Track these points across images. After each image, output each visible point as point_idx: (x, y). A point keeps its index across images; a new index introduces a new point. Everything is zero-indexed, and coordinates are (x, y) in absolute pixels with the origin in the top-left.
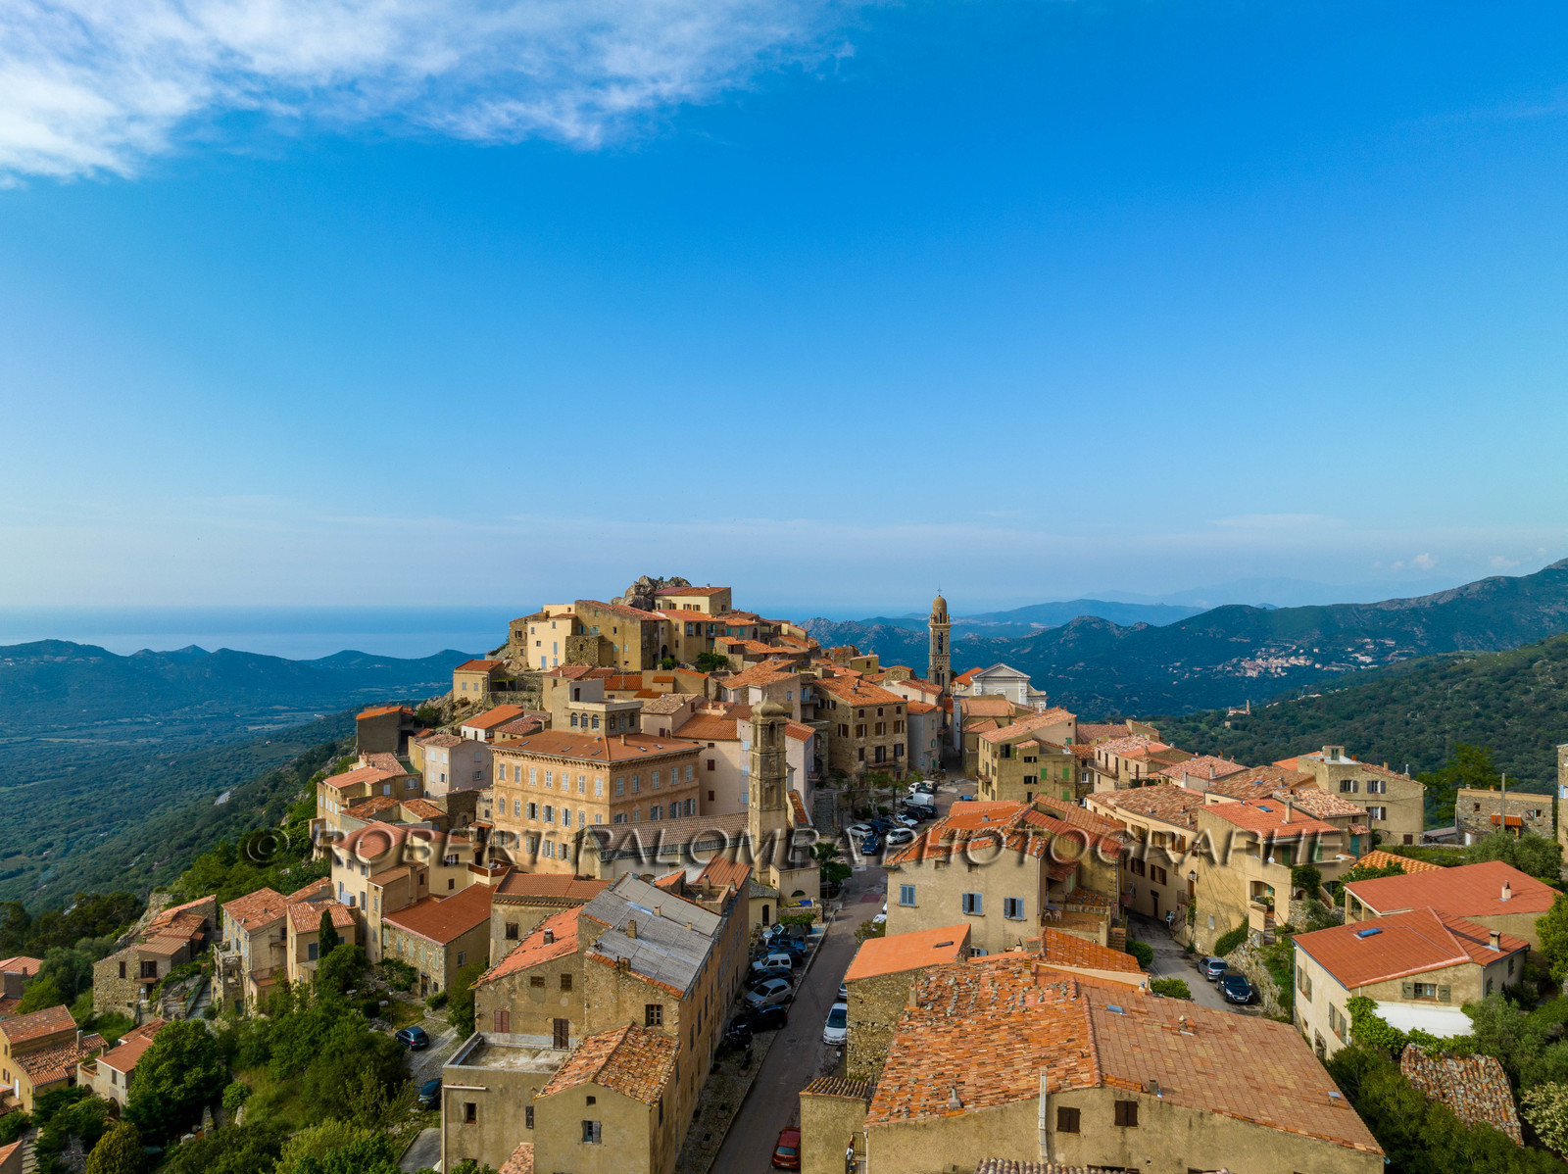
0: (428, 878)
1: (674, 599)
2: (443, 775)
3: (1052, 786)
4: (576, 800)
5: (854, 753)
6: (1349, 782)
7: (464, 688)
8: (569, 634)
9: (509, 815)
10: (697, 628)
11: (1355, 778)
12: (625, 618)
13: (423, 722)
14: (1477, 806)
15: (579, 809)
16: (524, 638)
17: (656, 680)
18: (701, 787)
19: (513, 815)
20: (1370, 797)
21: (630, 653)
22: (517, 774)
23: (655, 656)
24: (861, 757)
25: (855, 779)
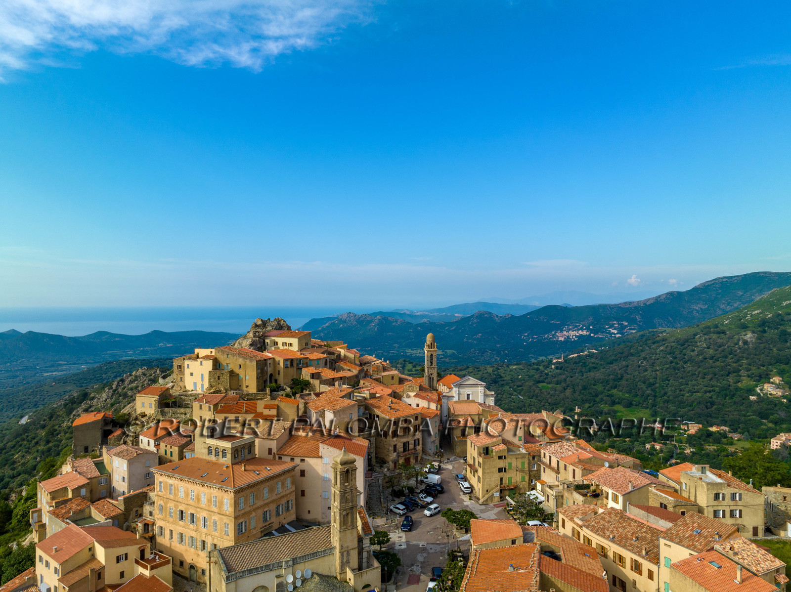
0: (104, 575)
1: (277, 339)
2: (124, 478)
3: (515, 473)
4: (211, 511)
5: (390, 448)
6: (719, 494)
7: (143, 406)
8: (211, 369)
9: (166, 516)
10: (291, 363)
11: (723, 492)
12: (247, 359)
13: (118, 423)
14: (785, 498)
15: (213, 518)
16: (182, 370)
17: (266, 407)
18: (296, 491)
19: (168, 516)
20: (732, 503)
21: (250, 382)
22: (171, 490)
23: (265, 382)
24: (395, 450)
25: (391, 465)
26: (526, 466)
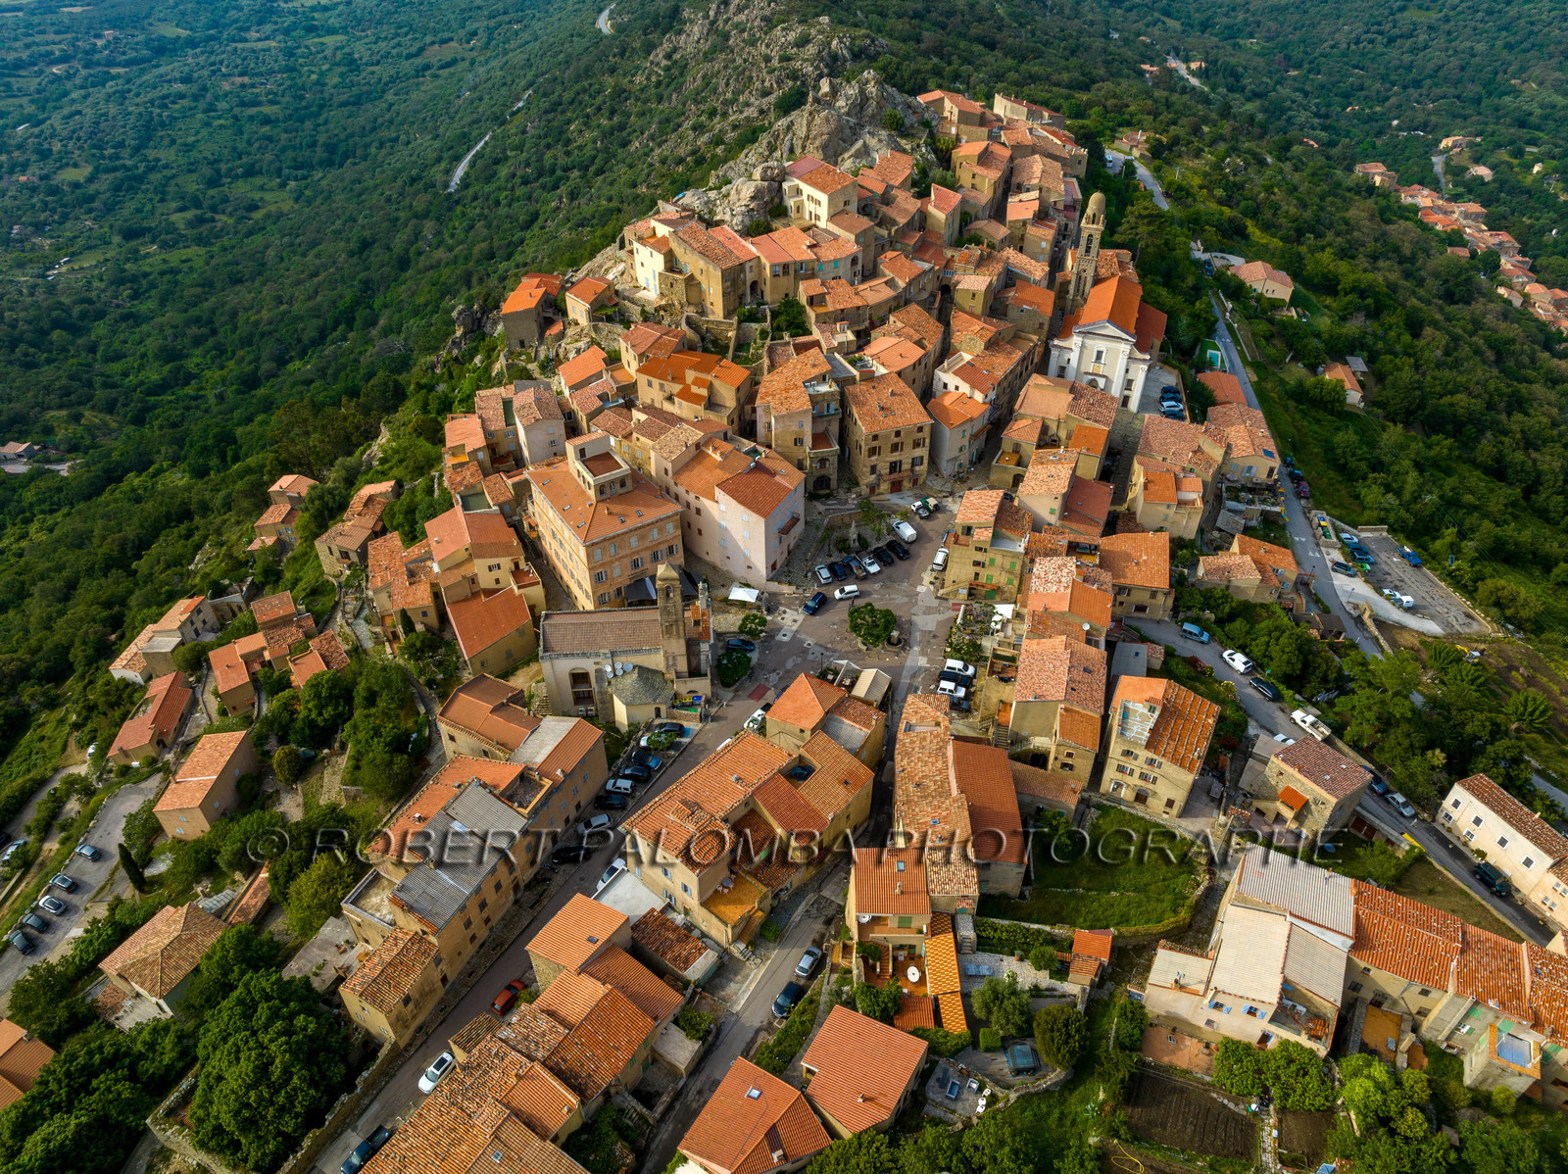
3: (999, 572)
4: (574, 551)
5: (865, 469)
6: (1131, 752)
7: (574, 312)
8: (663, 267)
10: (784, 269)
11: (1137, 752)
12: (709, 264)
13: (560, 310)
16: (633, 252)
17: (695, 382)
20: (1145, 766)
21: (715, 297)
23: (741, 296)
24: (873, 472)
25: (865, 490)
26: (1018, 568)
